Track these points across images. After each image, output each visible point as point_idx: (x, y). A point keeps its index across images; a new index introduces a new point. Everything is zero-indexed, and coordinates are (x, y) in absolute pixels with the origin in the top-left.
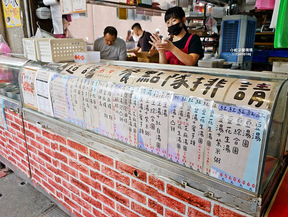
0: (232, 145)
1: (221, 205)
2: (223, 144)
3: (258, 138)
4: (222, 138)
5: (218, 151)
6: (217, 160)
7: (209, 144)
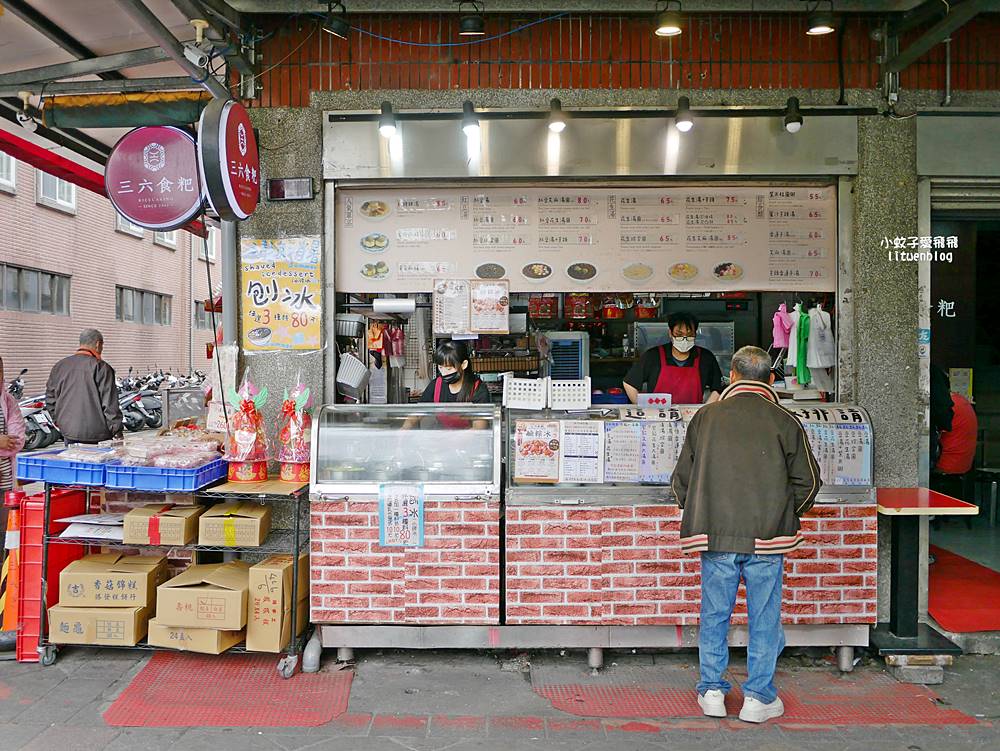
0: (851, 453)
1: (849, 506)
2: (844, 454)
3: (867, 443)
4: (843, 449)
5: (840, 461)
6: (840, 469)
7: (833, 457)
